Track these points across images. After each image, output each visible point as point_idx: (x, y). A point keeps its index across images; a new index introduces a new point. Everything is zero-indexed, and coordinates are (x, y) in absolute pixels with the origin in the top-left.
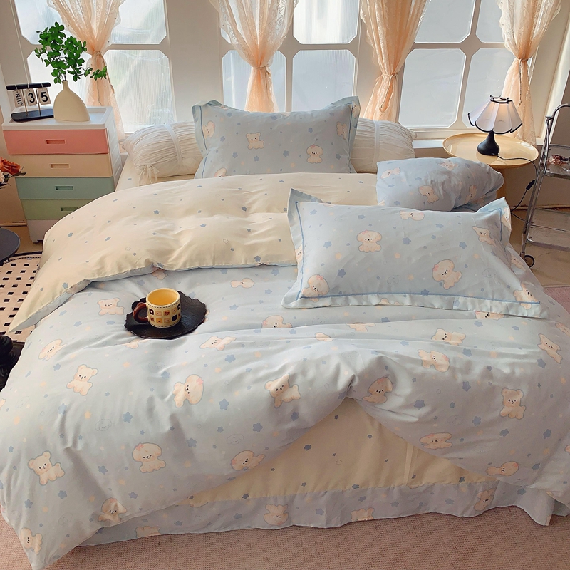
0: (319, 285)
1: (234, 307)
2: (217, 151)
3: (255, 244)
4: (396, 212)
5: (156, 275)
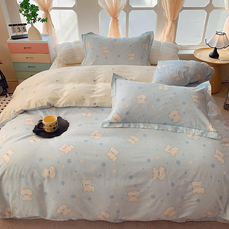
0: (117, 118)
1: (80, 125)
2: (90, 54)
3: (95, 97)
4: (157, 86)
5: (52, 108)
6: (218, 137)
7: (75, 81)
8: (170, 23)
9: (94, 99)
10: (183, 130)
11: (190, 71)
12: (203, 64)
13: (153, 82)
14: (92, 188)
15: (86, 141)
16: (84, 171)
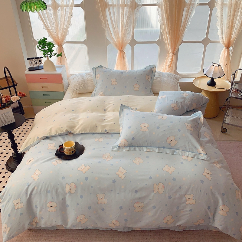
0: (125, 143)
1: (94, 149)
2: (100, 85)
3: (105, 125)
4: (157, 116)
5: (69, 135)
6: (207, 158)
7: (88, 111)
8: (171, 55)
9: (105, 126)
10: (179, 152)
11: (187, 101)
12: (198, 95)
13: (155, 111)
14: (105, 201)
15: (99, 162)
16: (98, 187)
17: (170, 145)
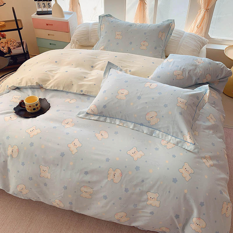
0: (94, 109)
1: (58, 111)
2: (103, 38)
3: (83, 84)
6: (195, 149)
7: (72, 65)
9: (82, 86)
10: (159, 134)
11: (198, 70)
12: (217, 64)
15: (55, 127)
16: (43, 157)
17: (149, 122)
